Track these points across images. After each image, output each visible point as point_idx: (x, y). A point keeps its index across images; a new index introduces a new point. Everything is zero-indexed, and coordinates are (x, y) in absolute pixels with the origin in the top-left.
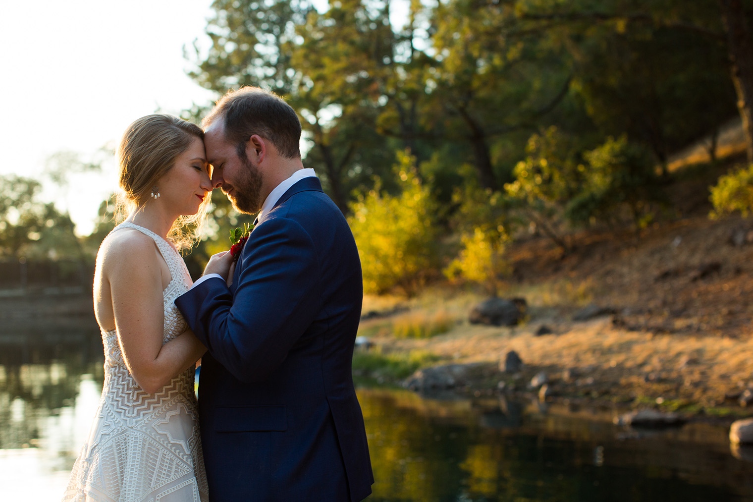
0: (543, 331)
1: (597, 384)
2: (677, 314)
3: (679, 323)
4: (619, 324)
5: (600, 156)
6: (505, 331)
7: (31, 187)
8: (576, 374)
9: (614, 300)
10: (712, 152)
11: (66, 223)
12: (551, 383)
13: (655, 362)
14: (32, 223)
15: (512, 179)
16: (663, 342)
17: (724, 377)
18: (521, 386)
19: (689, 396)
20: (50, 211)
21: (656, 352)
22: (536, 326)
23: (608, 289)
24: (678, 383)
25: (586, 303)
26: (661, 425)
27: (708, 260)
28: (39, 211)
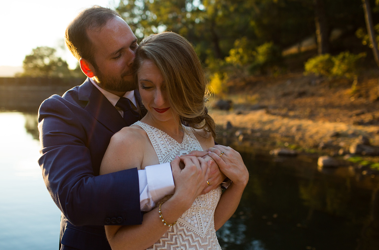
0: (239, 113)
1: (262, 136)
2: (291, 110)
3: (291, 113)
4: (268, 112)
5: (263, 49)
6: (224, 112)
7: (53, 51)
8: (253, 131)
9: (266, 103)
10: (299, 48)
11: (65, 64)
12: (244, 134)
13: (283, 129)
14: (53, 64)
15: (228, 55)
16: (286, 121)
17: (311, 137)
18: (232, 135)
19: (298, 143)
20: (60, 60)
21: (282, 125)
22: (237, 111)
23: (262, 99)
24: (293, 137)
25: (255, 103)
26: (289, 156)
27: (302, 90)
28: (56, 60)
